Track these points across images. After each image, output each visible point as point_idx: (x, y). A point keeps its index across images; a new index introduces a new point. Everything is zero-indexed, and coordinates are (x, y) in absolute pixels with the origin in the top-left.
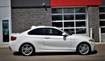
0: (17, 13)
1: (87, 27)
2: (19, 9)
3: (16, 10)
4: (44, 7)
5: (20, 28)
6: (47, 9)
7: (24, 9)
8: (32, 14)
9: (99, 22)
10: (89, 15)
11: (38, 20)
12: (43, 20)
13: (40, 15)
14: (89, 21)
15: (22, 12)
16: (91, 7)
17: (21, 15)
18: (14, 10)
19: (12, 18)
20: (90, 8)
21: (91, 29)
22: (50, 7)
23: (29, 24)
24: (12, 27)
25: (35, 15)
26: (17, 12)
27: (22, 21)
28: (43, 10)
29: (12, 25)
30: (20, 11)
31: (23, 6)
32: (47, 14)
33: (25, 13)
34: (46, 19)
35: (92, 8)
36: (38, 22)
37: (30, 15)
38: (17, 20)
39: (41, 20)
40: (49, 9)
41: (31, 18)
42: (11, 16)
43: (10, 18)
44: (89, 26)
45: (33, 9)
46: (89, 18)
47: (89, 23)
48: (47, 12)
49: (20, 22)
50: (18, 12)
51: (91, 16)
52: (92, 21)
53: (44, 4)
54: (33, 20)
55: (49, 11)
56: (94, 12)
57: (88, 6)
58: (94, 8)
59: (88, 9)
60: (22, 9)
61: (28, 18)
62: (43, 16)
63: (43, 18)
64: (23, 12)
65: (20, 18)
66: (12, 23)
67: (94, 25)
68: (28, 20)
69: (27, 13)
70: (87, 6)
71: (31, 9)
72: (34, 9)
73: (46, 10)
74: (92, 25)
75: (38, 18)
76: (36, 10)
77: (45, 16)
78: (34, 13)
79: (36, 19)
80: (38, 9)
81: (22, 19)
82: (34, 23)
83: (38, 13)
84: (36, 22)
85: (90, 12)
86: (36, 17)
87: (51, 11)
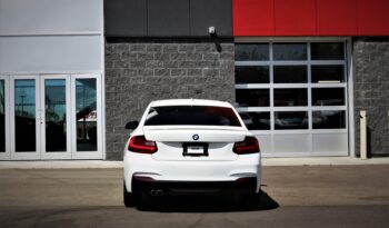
0: (123, 57)
1: (349, 107)
2: (130, 45)
3: (120, 47)
4: (213, 38)
5: (133, 106)
6: (222, 44)
7: (147, 45)
8: (171, 60)
10: (356, 69)
11: (192, 81)
12: (207, 81)
13: (200, 64)
14: (355, 87)
15: (141, 55)
16: (365, 41)
17: (136, 64)
18: (113, 45)
19: (108, 74)
20: (361, 43)
21: (363, 113)
22: (230, 39)
23: (163, 92)
24: (106, 103)
25: (183, 64)
26: (124, 54)
27: (140, 82)
28: (208, 48)
29: (107, 95)
30: (135, 49)
31: (142, 33)
32: (221, 62)
33: (150, 58)
34: (218, 77)
35: (367, 43)
36: (190, 88)
37: (165, 64)
38: (124, 79)
39: (201, 80)
40: (227, 45)
41: (167, 74)
42: (106, 67)
43: (103, 71)
44: (357, 103)
45: (175, 44)
46: (356, 79)
47: (356, 95)
48: (222, 57)
49: (134, 87)
50: (128, 55)
51: (364, 72)
52: (366, 87)
53: (211, 29)
54: (175, 81)
55: (226, 52)
56: (374, 59)
57: (355, 39)
58: (372, 43)
59: (356, 47)
60: (141, 44)
61: (160, 72)
62: (206, 68)
63: (208, 73)
64: (145, 55)
65: (133, 73)
66: (107, 89)
67: (373, 101)
68: (159, 80)
69: (157, 57)
70: (349, 39)
71: (171, 45)
72: (178, 45)
73: (219, 49)
74: (368, 102)
75: (192, 73)
76: (184, 47)
77: (214, 69)
78: (178, 58)
79: (185, 77)
80: (193, 44)
81: (141, 76)
82: (179, 91)
83: (192, 58)
84: (184, 88)
85: (359, 59)
86: (186, 72)
87: (233, 52)
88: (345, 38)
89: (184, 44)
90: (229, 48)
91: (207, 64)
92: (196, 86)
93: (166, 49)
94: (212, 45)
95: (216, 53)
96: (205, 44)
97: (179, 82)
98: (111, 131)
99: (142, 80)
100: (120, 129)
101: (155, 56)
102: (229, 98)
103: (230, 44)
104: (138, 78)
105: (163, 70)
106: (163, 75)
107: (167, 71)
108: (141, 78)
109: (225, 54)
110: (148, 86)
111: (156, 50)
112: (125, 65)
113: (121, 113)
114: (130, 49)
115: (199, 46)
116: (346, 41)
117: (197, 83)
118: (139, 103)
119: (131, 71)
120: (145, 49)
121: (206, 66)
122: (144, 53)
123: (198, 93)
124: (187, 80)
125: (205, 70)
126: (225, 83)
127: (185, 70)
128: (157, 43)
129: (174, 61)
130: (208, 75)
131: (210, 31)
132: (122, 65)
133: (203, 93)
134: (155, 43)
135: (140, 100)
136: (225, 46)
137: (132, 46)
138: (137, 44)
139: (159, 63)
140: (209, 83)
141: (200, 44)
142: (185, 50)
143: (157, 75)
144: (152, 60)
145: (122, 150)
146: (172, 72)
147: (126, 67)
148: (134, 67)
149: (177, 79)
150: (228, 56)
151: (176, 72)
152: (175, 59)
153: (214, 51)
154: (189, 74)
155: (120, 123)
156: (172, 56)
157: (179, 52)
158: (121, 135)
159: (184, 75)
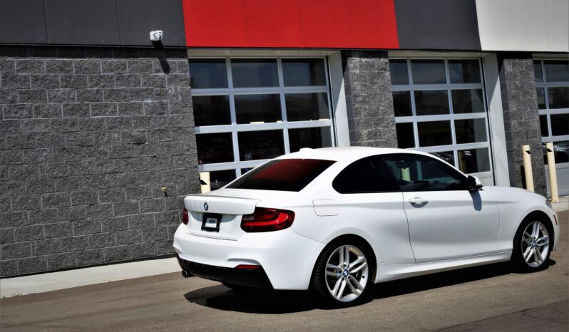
2: (16, 60)
4: (157, 49)
5: (29, 173)
6: (169, 60)
7: (46, 61)
8: (90, 88)
10: (354, 98)
11: (128, 123)
12: (152, 122)
13: (137, 94)
14: (356, 125)
15: (36, 79)
16: (360, 57)
17: (30, 96)
20: (356, 60)
22: (180, 52)
23: (81, 146)
25: (110, 94)
27: (41, 129)
28: (149, 67)
30: (25, 69)
31: (40, 39)
32: (171, 89)
33: (53, 84)
34: (168, 115)
35: (364, 60)
36: (125, 136)
37: (80, 95)
38: (9, 124)
39: (141, 121)
40: (177, 61)
41: (86, 112)
45: (94, 60)
48: (171, 81)
49: (30, 136)
50: (14, 78)
53: (155, 35)
54: (99, 125)
55: (177, 73)
56: (373, 84)
60: (37, 59)
61: (73, 110)
62: (149, 101)
63: (153, 110)
64: (43, 79)
65: (25, 112)
67: (377, 144)
68: (73, 124)
69: (66, 81)
70: (337, 53)
71: (88, 61)
72: (100, 61)
73: (166, 69)
74: (370, 146)
75: (125, 110)
76: (110, 64)
77: (161, 102)
78: (102, 84)
79: (116, 118)
80: (124, 60)
81: (40, 118)
82: (107, 142)
83: (124, 85)
84: (116, 135)
85: (356, 83)
86: (115, 108)
87: (188, 74)
88: (329, 53)
89: (110, 60)
90: (181, 65)
91: (148, 93)
92: (135, 132)
93: (79, 68)
94: (155, 62)
95: (162, 74)
96: (144, 60)
97: (106, 125)
99: (43, 125)
100: (10, 219)
101: (62, 80)
102: (188, 150)
103: (182, 60)
104: (35, 122)
105: (78, 105)
106: (78, 114)
107: (84, 108)
108: (40, 122)
109: (175, 76)
110: (53, 135)
111: (62, 70)
112: (9, 98)
113: (9, 188)
114: (16, 68)
115: (134, 62)
116: (327, 57)
117: (136, 127)
118: (41, 167)
119: (22, 108)
120: (43, 69)
121: (147, 98)
122: (41, 75)
123: (139, 144)
124: (119, 122)
125: (147, 104)
126: (179, 125)
127: (115, 104)
128: (63, 57)
129: (96, 88)
130: (153, 113)
131: (152, 38)
132: (4, 98)
133: (147, 143)
134: (59, 57)
135: (42, 162)
136: (174, 63)
137: (20, 62)
138: (29, 59)
139: (69, 93)
140: (154, 126)
141: (136, 60)
142: (112, 71)
143: (68, 114)
144: (58, 87)
145: (16, 256)
146: (93, 109)
147: (12, 102)
148: (26, 101)
149: (102, 120)
150: (181, 81)
151: (100, 109)
152: (96, 86)
153: (158, 71)
154: (121, 111)
155: (9, 207)
156: (91, 80)
157: (102, 74)
158: (12, 230)
159: (113, 113)
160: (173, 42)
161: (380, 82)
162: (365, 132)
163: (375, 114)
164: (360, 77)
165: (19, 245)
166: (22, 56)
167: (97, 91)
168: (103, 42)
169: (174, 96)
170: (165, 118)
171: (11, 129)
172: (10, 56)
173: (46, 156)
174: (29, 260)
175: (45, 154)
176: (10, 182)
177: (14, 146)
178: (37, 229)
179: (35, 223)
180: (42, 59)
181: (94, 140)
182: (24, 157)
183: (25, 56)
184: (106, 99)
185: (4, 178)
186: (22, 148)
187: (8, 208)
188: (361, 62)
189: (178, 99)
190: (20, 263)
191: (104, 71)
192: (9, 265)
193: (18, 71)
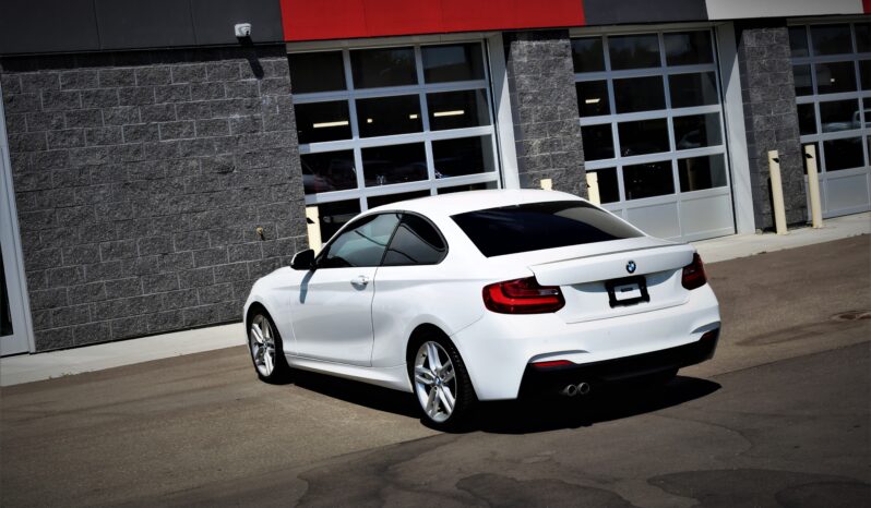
0: (47, 103)
2: (60, 73)
3: (36, 80)
4: (245, 47)
5: (83, 217)
6: (262, 61)
7: (99, 71)
8: (158, 103)
9: (579, 135)
10: (520, 97)
11: (209, 146)
12: (241, 144)
13: (221, 108)
14: (523, 133)
15: (88, 96)
16: (529, 40)
17: (82, 118)
18: (21, 76)
22: (276, 49)
23: (149, 179)
24: (21, 217)
25: (186, 110)
26: (47, 96)
27: (96, 160)
28: (235, 71)
30: (72, 83)
31: (91, 44)
32: (266, 99)
33: (110, 101)
34: (263, 133)
35: (534, 44)
36: (206, 164)
37: (145, 114)
38: (55, 155)
39: (227, 143)
40: (272, 60)
41: (154, 136)
44: (527, 164)
45: (162, 66)
46: (518, 117)
47: (521, 149)
48: (265, 88)
49: (82, 171)
50: (58, 97)
51: (534, 101)
52: (540, 131)
53: (242, 29)
54: (172, 151)
55: (273, 77)
56: (547, 75)
57: (510, 36)
58: (542, 43)
59: (515, 52)
60: (87, 70)
61: (137, 133)
62: (237, 116)
63: (242, 128)
64: (97, 95)
65: (75, 140)
67: (554, 158)
68: (137, 152)
69: (127, 97)
71: (153, 69)
72: (170, 68)
73: (259, 72)
74: (545, 160)
75: (205, 130)
76: (184, 71)
77: (252, 117)
78: (173, 98)
79: (194, 141)
80: (202, 64)
81: (94, 146)
82: (183, 173)
83: (202, 96)
84: (194, 163)
85: (523, 76)
86: (192, 127)
87: (288, 77)
88: (488, 35)
89: (182, 66)
90: (278, 67)
91: (236, 106)
92: (219, 158)
93: (143, 78)
94: (243, 64)
95: (253, 80)
96: (228, 63)
97: (180, 151)
98: (40, 282)
99: (98, 155)
100: (62, 276)
101: (121, 95)
102: (290, 178)
103: (279, 59)
104: (88, 151)
105: (142, 127)
106: (144, 138)
107: (151, 130)
108: (95, 151)
109: (271, 81)
110: (112, 167)
111: (120, 82)
112: (54, 122)
113: (58, 237)
114: (61, 83)
115: (215, 66)
116: (485, 40)
117: (220, 151)
118: (98, 209)
119: (70, 135)
120: (96, 82)
121: (234, 112)
122: (93, 90)
123: (225, 173)
124: (197, 145)
125: (234, 120)
126: (277, 146)
127: (191, 123)
128: (121, 65)
129: (166, 103)
130: (242, 132)
131: (238, 33)
132: (46, 122)
133: (235, 171)
134: (116, 65)
135: (98, 202)
136: (269, 64)
137: (66, 76)
138: (76, 70)
139: (131, 111)
140: (244, 149)
141: (217, 63)
142: (186, 79)
143: (131, 140)
144: (115, 105)
145: (71, 323)
146: (163, 131)
147: (57, 128)
148: (76, 125)
149: (175, 144)
150: (279, 86)
151: (171, 130)
152: (165, 100)
153: (248, 76)
154: (200, 132)
155: (59, 261)
156: (159, 93)
157: (173, 84)
158: (65, 290)
159: (190, 134)
160: (266, 36)
161: (557, 72)
162: (536, 142)
163: (551, 117)
164: (528, 68)
165: (74, 309)
166: (67, 68)
167: (168, 107)
168: (172, 43)
169: (270, 108)
170: (258, 137)
171: (58, 161)
172: (53, 68)
173: (104, 194)
174: (87, 327)
175: (102, 192)
176: (59, 230)
177: (63, 184)
178: (96, 287)
179: (93, 280)
180: (94, 70)
181: (166, 171)
182: (76, 198)
183: (72, 67)
184: (179, 117)
185: (52, 225)
186: (73, 186)
187: (57, 263)
188: (529, 46)
189: (275, 111)
190: (76, 331)
191: (176, 81)
192: (63, 334)
193: (63, 86)
